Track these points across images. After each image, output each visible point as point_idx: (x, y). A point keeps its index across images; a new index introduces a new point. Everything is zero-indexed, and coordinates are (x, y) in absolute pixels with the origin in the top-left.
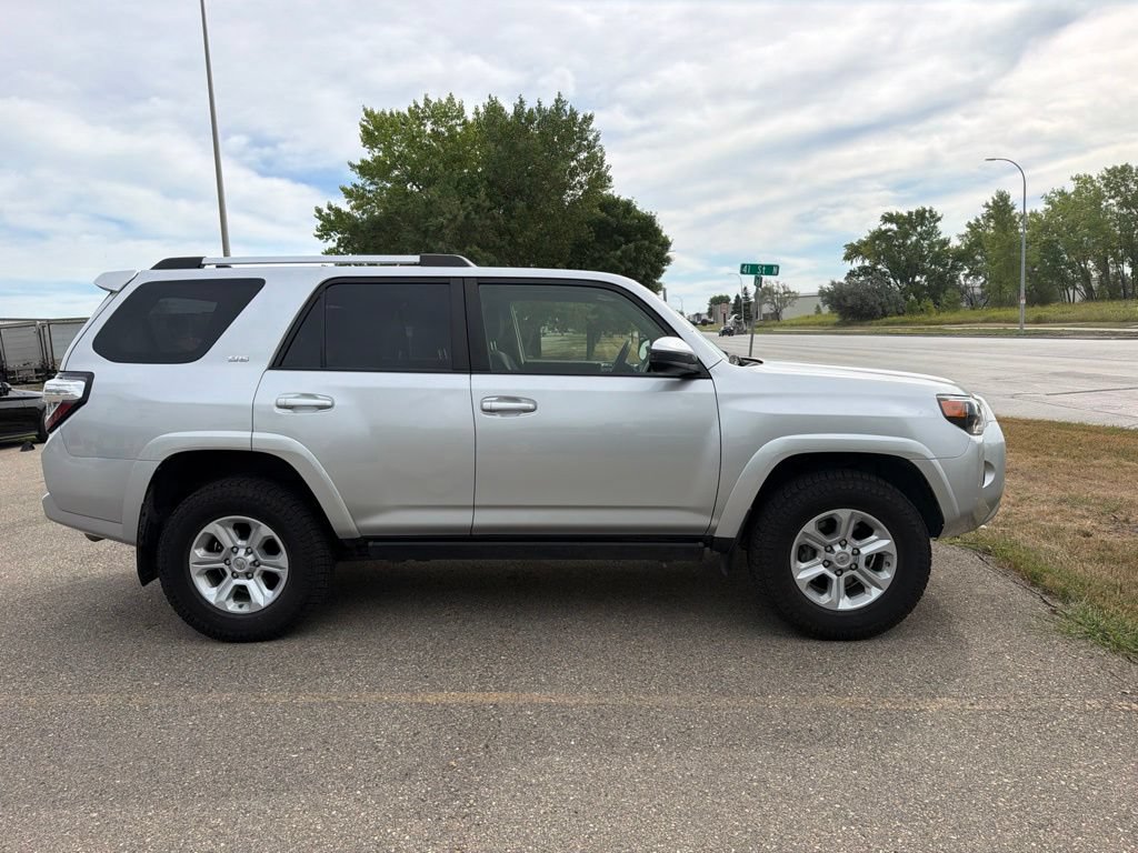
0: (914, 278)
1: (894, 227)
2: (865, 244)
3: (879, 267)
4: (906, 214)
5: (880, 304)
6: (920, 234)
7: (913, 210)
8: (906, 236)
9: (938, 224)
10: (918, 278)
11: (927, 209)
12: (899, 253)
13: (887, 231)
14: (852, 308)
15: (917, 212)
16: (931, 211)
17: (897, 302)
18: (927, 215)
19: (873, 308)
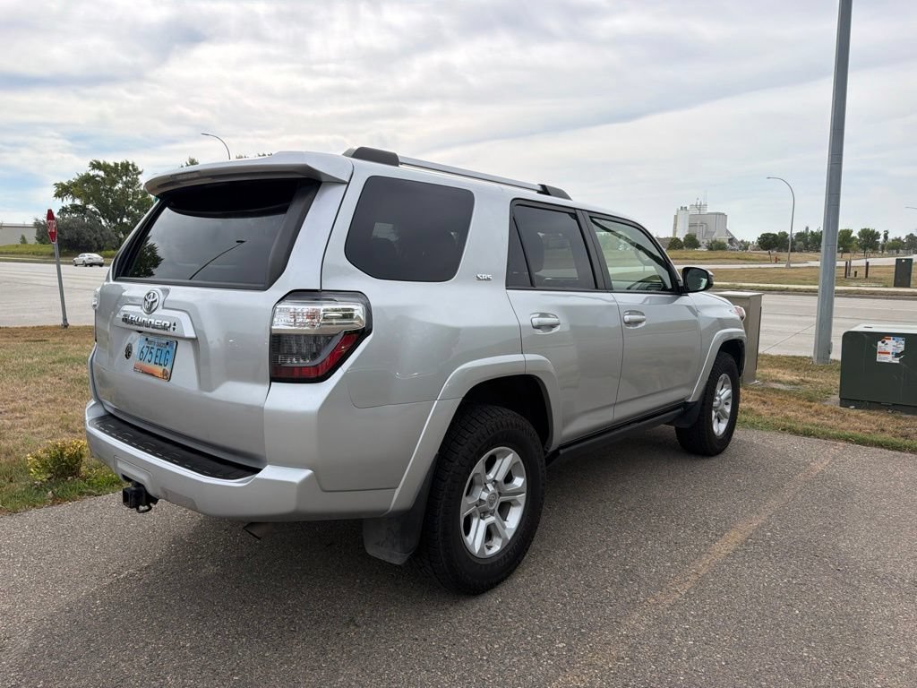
0: (121, 220)
1: (102, 173)
2: (74, 185)
3: (90, 206)
4: (112, 165)
5: (95, 239)
6: (125, 183)
7: (119, 162)
8: (114, 183)
9: (139, 176)
10: (125, 220)
11: (130, 163)
12: (107, 196)
13: (94, 177)
14: (69, 240)
15: (122, 164)
16: (133, 165)
17: (111, 238)
18: (131, 168)
19: (88, 242)
